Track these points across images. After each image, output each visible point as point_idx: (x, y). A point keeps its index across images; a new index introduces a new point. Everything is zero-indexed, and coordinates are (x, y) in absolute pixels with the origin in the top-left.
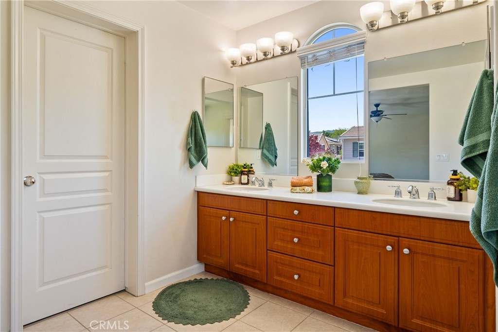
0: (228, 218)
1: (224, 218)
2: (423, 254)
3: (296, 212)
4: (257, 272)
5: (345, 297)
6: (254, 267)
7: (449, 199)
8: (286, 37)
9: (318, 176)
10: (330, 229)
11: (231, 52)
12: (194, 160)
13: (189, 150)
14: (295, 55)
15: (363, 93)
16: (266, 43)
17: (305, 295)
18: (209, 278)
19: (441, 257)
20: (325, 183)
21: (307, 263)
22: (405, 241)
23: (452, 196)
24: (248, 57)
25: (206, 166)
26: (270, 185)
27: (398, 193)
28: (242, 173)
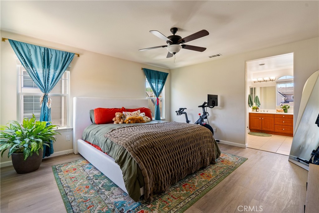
0: (261, 119)
3: (284, 116)
6: (270, 129)
8: (273, 77)
9: (283, 109)
12: (251, 106)
13: (249, 104)
14: (274, 81)
17: (286, 133)
20: (286, 111)
21: (286, 126)
28: (257, 109)
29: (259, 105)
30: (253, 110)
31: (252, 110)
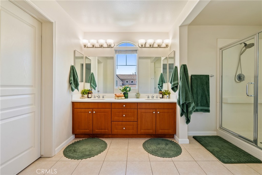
0: (92, 112)
1: (90, 112)
2: (162, 113)
3: (124, 106)
4: (107, 131)
5: (141, 130)
6: (105, 129)
7: (160, 98)
8: (111, 41)
9: (123, 93)
10: (136, 110)
11: (83, 41)
12: (73, 88)
13: (71, 84)
14: (113, 49)
15: (136, 66)
16: (102, 41)
17: (127, 134)
18: (81, 140)
19: (166, 113)
21: (128, 123)
22: (158, 110)
23: (161, 97)
24: (93, 45)
25: (78, 90)
26: (103, 97)
27: (148, 97)
28: (88, 93)
29: (95, 87)
30: (83, 96)
31: (80, 95)
